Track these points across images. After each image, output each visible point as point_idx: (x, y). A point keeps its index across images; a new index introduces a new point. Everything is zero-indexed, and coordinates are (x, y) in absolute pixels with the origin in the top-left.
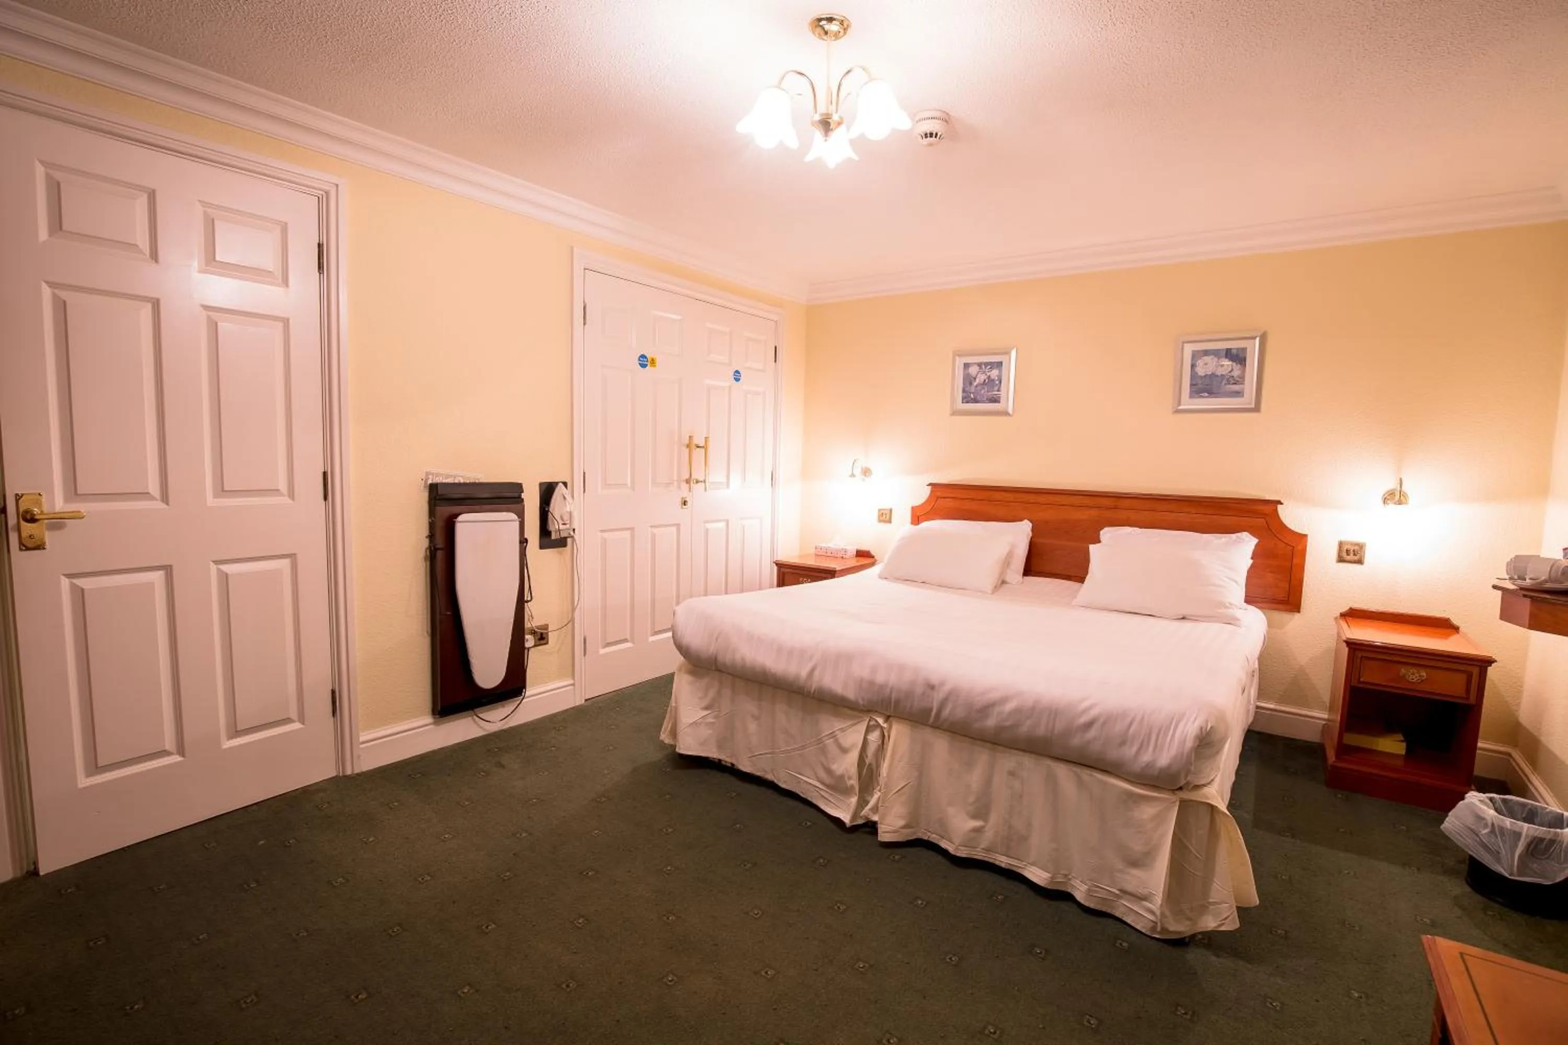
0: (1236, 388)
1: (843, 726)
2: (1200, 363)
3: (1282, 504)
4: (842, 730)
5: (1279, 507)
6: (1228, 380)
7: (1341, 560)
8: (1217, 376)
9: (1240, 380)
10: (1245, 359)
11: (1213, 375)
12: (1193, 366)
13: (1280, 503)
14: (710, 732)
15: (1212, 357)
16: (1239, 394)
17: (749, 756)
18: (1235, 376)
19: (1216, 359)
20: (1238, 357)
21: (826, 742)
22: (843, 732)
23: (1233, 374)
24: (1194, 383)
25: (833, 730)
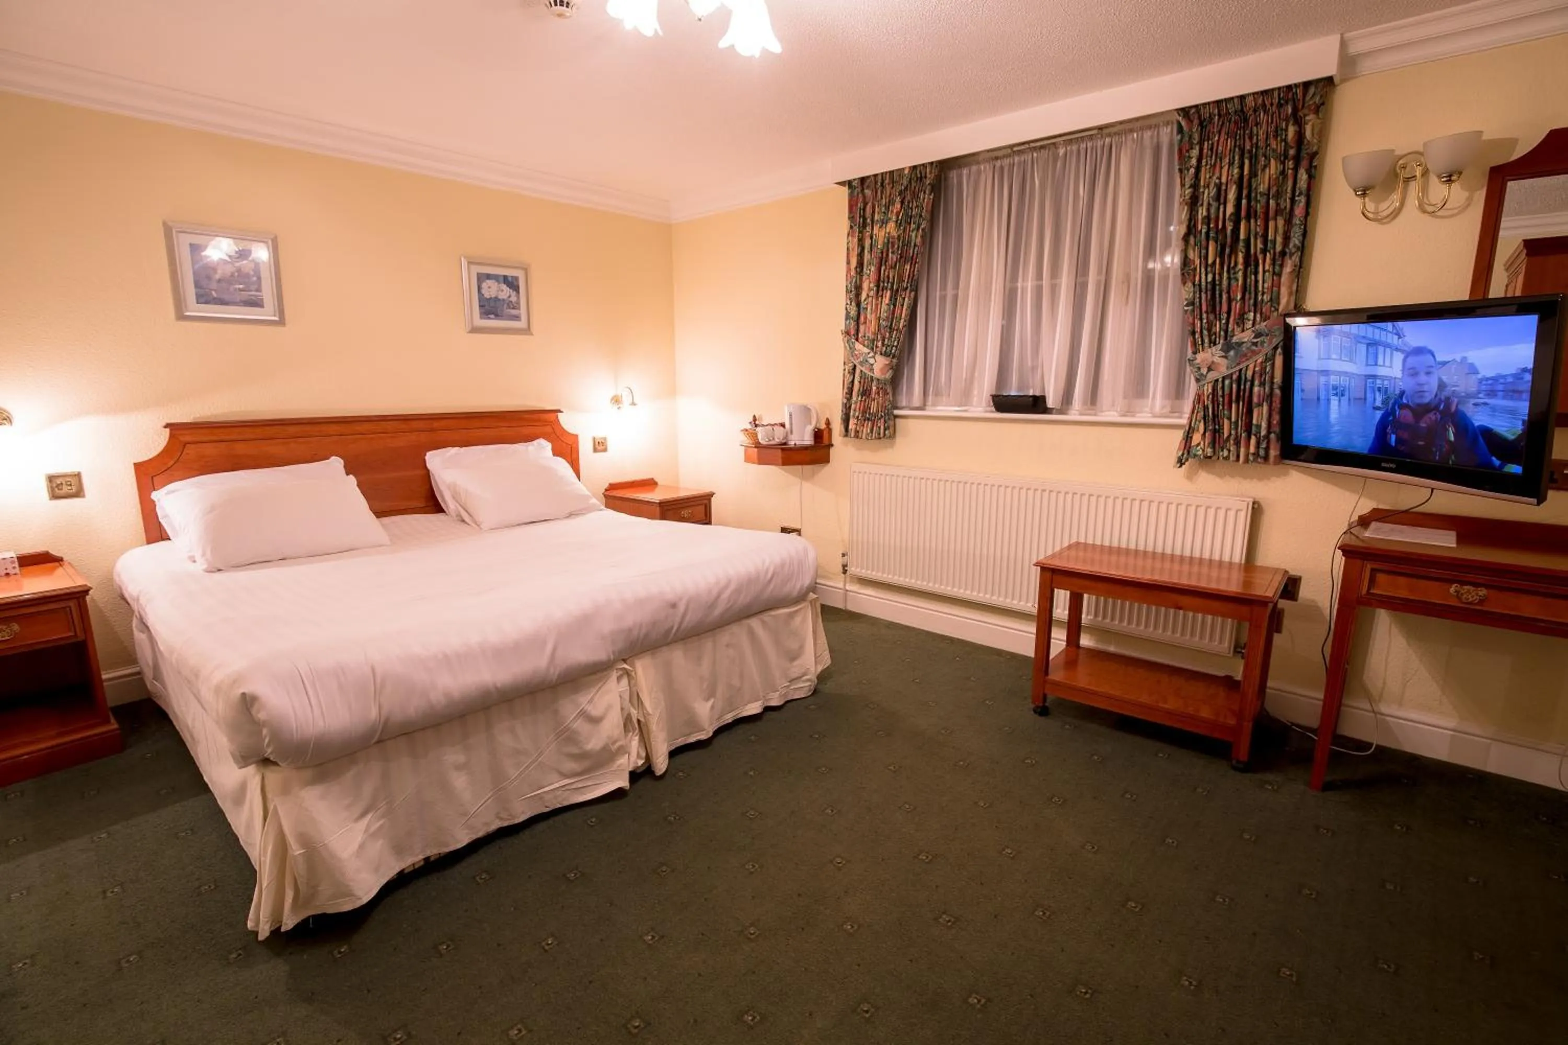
0: (514, 312)
1: (589, 697)
2: (484, 285)
3: (562, 412)
4: (590, 702)
5: (560, 414)
6: (508, 304)
7: (595, 450)
8: (499, 300)
9: (516, 306)
10: (518, 287)
11: (496, 299)
12: (479, 288)
13: (560, 411)
14: (380, 842)
15: (494, 281)
16: (517, 318)
17: (463, 822)
18: (513, 301)
19: (496, 284)
20: (512, 283)
21: (575, 726)
22: (592, 702)
23: (511, 299)
24: (481, 304)
25: (581, 708)
